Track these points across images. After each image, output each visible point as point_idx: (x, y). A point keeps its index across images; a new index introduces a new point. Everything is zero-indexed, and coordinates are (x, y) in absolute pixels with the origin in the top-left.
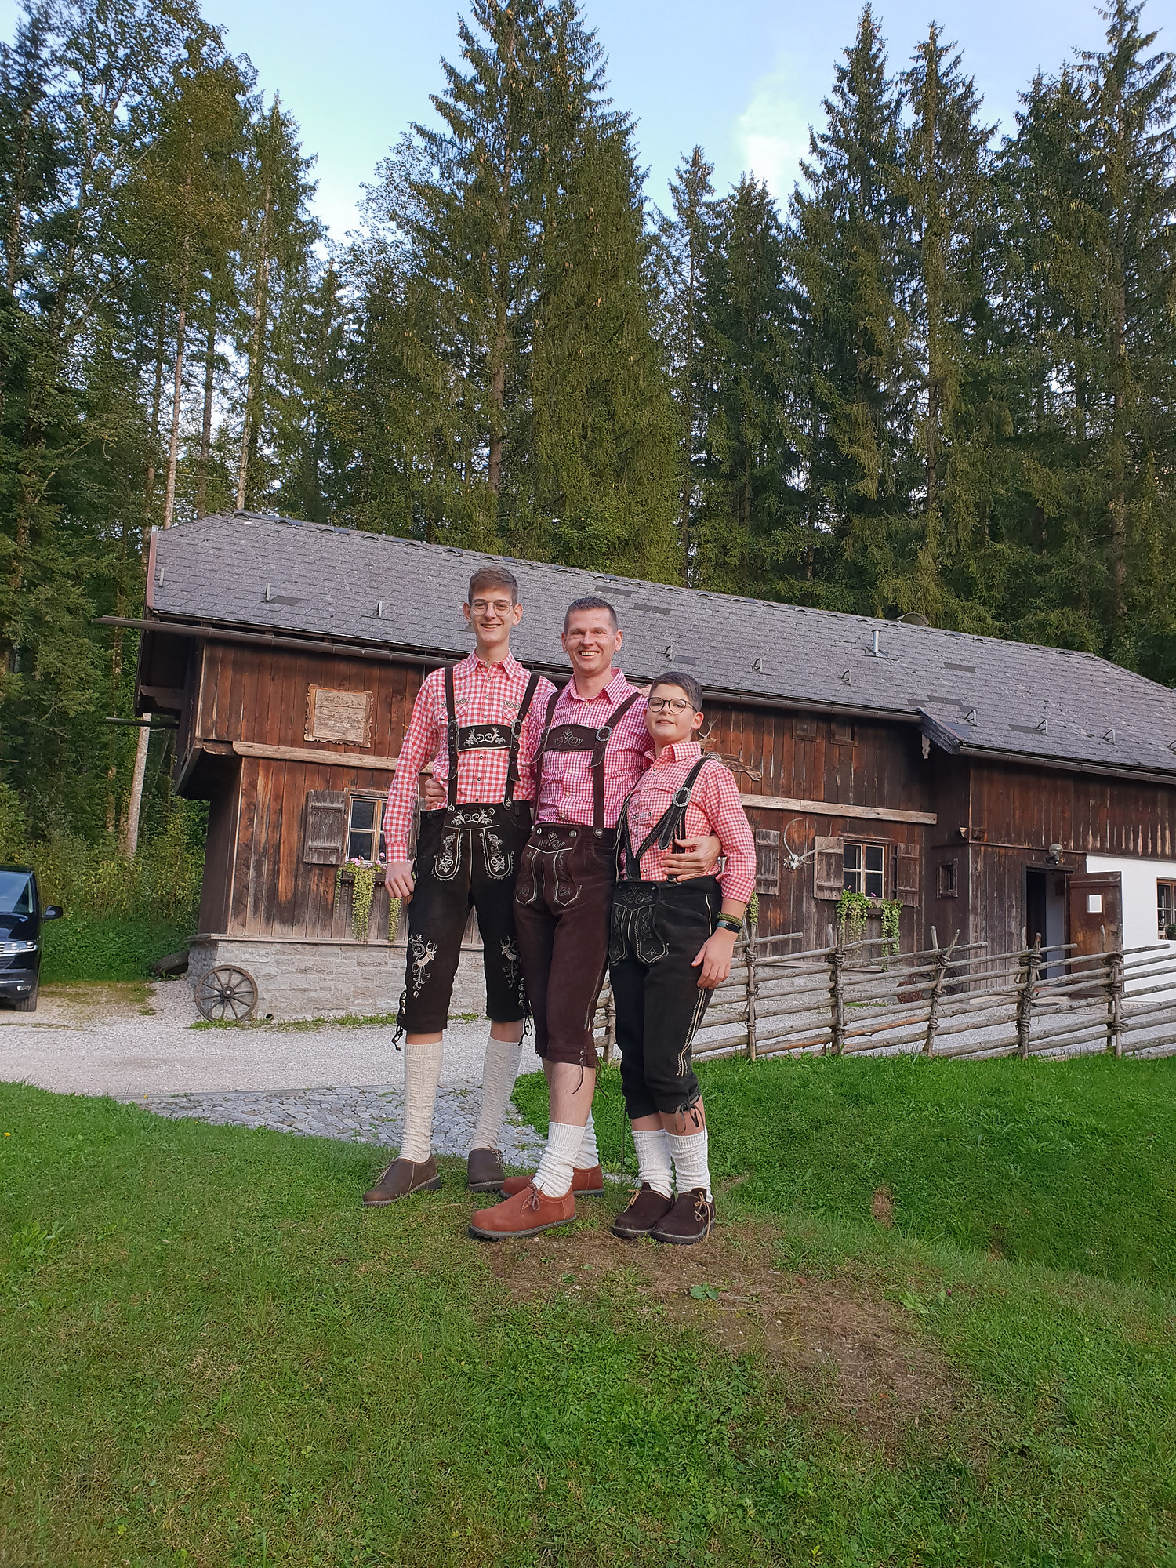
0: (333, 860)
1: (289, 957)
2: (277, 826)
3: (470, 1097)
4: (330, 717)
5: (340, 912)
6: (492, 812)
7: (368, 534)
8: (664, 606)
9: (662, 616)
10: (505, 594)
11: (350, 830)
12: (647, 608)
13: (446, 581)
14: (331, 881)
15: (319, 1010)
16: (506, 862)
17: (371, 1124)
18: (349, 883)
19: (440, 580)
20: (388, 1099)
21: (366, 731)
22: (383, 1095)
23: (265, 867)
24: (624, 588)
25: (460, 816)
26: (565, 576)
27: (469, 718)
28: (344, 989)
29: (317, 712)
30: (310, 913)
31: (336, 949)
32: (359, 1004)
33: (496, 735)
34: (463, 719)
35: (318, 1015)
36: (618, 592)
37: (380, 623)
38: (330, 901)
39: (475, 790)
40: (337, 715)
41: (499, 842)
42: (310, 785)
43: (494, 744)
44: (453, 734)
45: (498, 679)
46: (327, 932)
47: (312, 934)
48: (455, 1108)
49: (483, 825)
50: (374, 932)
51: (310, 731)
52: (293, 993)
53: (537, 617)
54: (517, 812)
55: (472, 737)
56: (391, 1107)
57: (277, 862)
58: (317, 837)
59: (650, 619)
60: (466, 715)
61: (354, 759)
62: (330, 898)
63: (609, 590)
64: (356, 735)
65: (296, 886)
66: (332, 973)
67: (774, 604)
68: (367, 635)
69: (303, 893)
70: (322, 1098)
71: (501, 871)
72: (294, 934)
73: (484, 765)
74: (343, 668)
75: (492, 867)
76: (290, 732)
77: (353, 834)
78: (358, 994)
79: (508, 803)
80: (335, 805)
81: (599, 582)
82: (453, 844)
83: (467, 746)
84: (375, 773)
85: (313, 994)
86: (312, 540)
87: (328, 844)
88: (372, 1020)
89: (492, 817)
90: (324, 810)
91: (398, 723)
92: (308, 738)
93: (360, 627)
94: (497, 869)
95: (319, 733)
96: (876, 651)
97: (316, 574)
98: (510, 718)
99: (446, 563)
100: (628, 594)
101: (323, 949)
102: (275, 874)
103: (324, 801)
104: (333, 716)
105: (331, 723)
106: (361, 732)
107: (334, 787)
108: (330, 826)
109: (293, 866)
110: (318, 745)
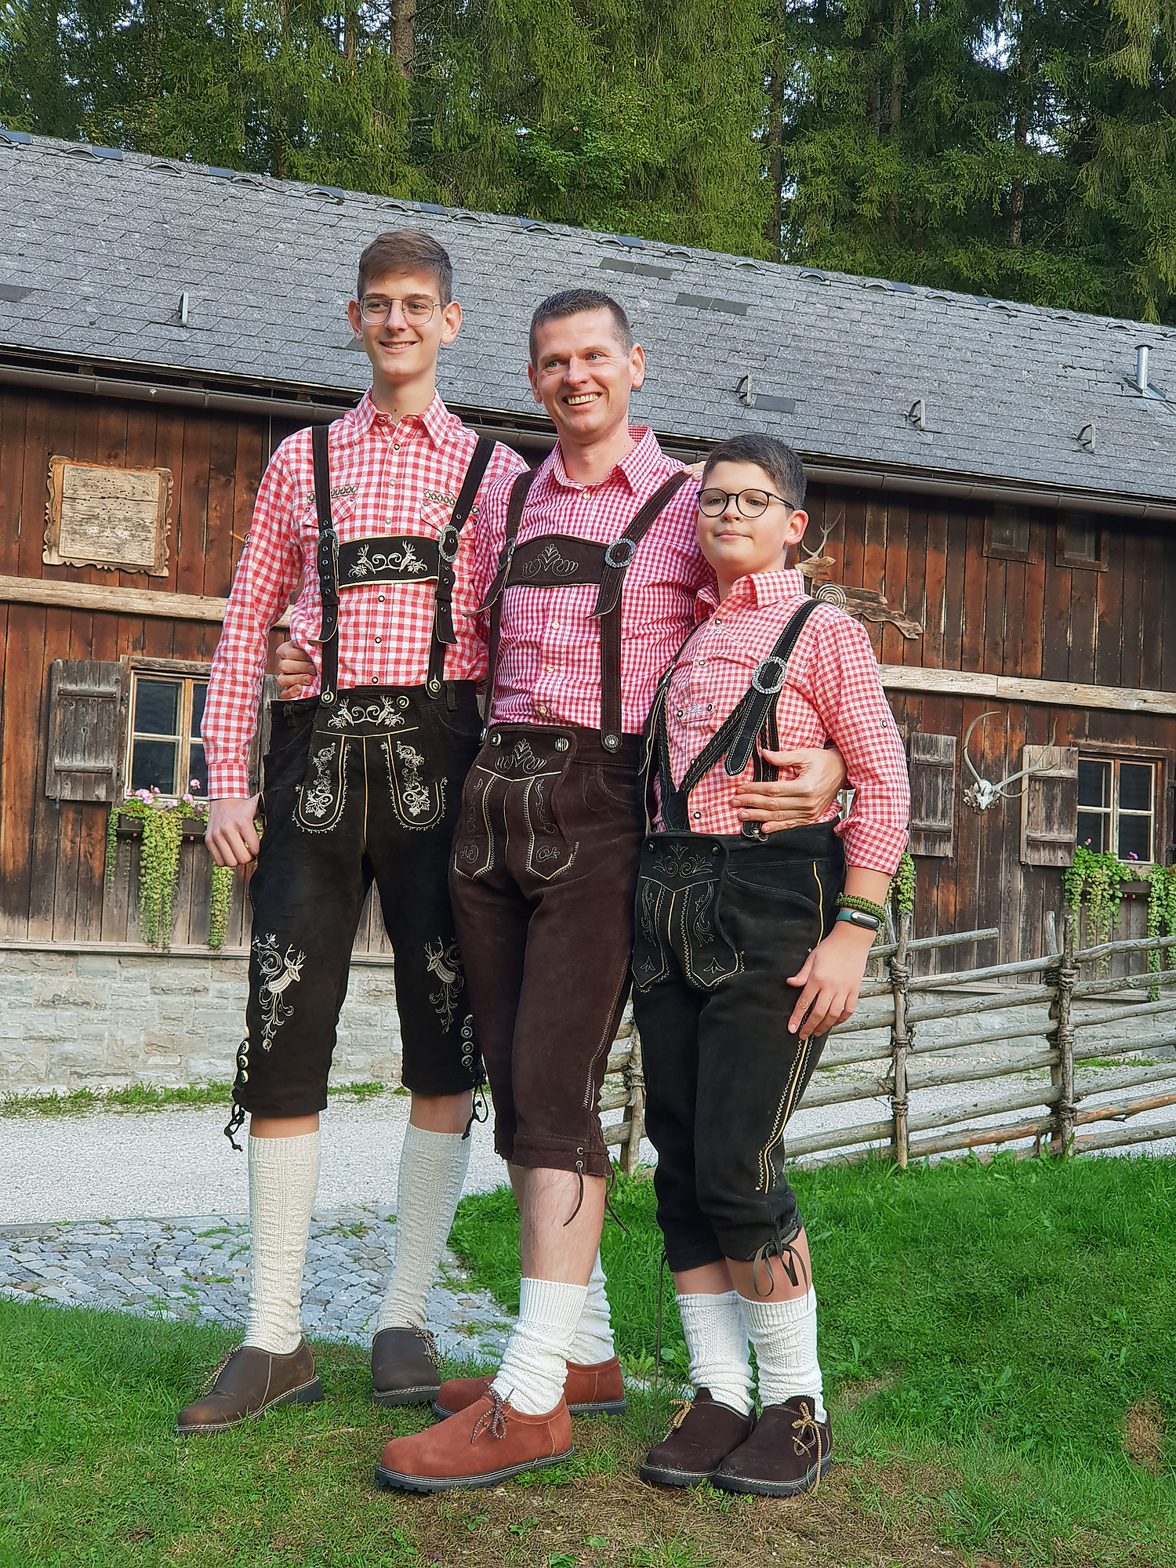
0: (101, 793)
1: (22, 978)
3: (370, 1238)
4: (91, 518)
5: (116, 892)
6: (405, 703)
7: (158, 161)
8: (735, 298)
9: (730, 318)
10: (424, 282)
11: (132, 735)
12: (702, 303)
13: (312, 252)
14: (98, 833)
15: (80, 1076)
16: (432, 797)
17: (185, 1288)
18: (132, 836)
19: (301, 251)
20: (216, 1242)
21: (159, 544)
22: (207, 1234)
24: (657, 263)
25: (344, 712)
26: (542, 239)
27: (358, 523)
28: (131, 1037)
29: (66, 508)
30: (61, 897)
31: (111, 964)
32: (156, 1066)
33: (409, 557)
34: (347, 525)
35: (78, 1085)
36: (643, 270)
37: (184, 334)
38: (97, 872)
39: (371, 661)
40: (104, 515)
41: (417, 760)
42: (54, 649)
43: (405, 575)
44: (329, 553)
45: (413, 448)
46: (94, 929)
47: (65, 935)
48: (341, 1257)
49: (388, 729)
50: (181, 930)
51: (54, 545)
52: (30, 1045)
53: (488, 321)
54: (452, 702)
55: (364, 560)
56: (221, 1257)
58: (69, 749)
59: (707, 323)
60: (352, 518)
61: (137, 600)
62: (97, 864)
63: (628, 268)
64: (141, 553)
65: (32, 842)
67: (948, 294)
68: (161, 358)
69: (47, 856)
70: (90, 1239)
71: (424, 815)
72: (31, 933)
73: (386, 614)
74: (114, 422)
75: (406, 807)
76: (15, 547)
77: (139, 745)
78: (153, 1047)
79: (435, 686)
80: (104, 688)
81: (609, 252)
82: (332, 764)
83: (356, 579)
84: (180, 627)
85: (68, 1047)
86: (50, 172)
87: (91, 764)
88: (180, 1096)
89: (404, 713)
90: (82, 698)
91: (222, 530)
92: (51, 558)
93: (146, 344)
94: (415, 811)
95: (70, 549)
96: (1143, 385)
97: (60, 240)
98: (435, 522)
99: (311, 217)
100: (665, 274)
101: (87, 962)
103: (83, 680)
104: (97, 517)
105: (93, 530)
106: (150, 546)
107: (100, 654)
108: (95, 729)
109: (28, 805)
110: (70, 572)
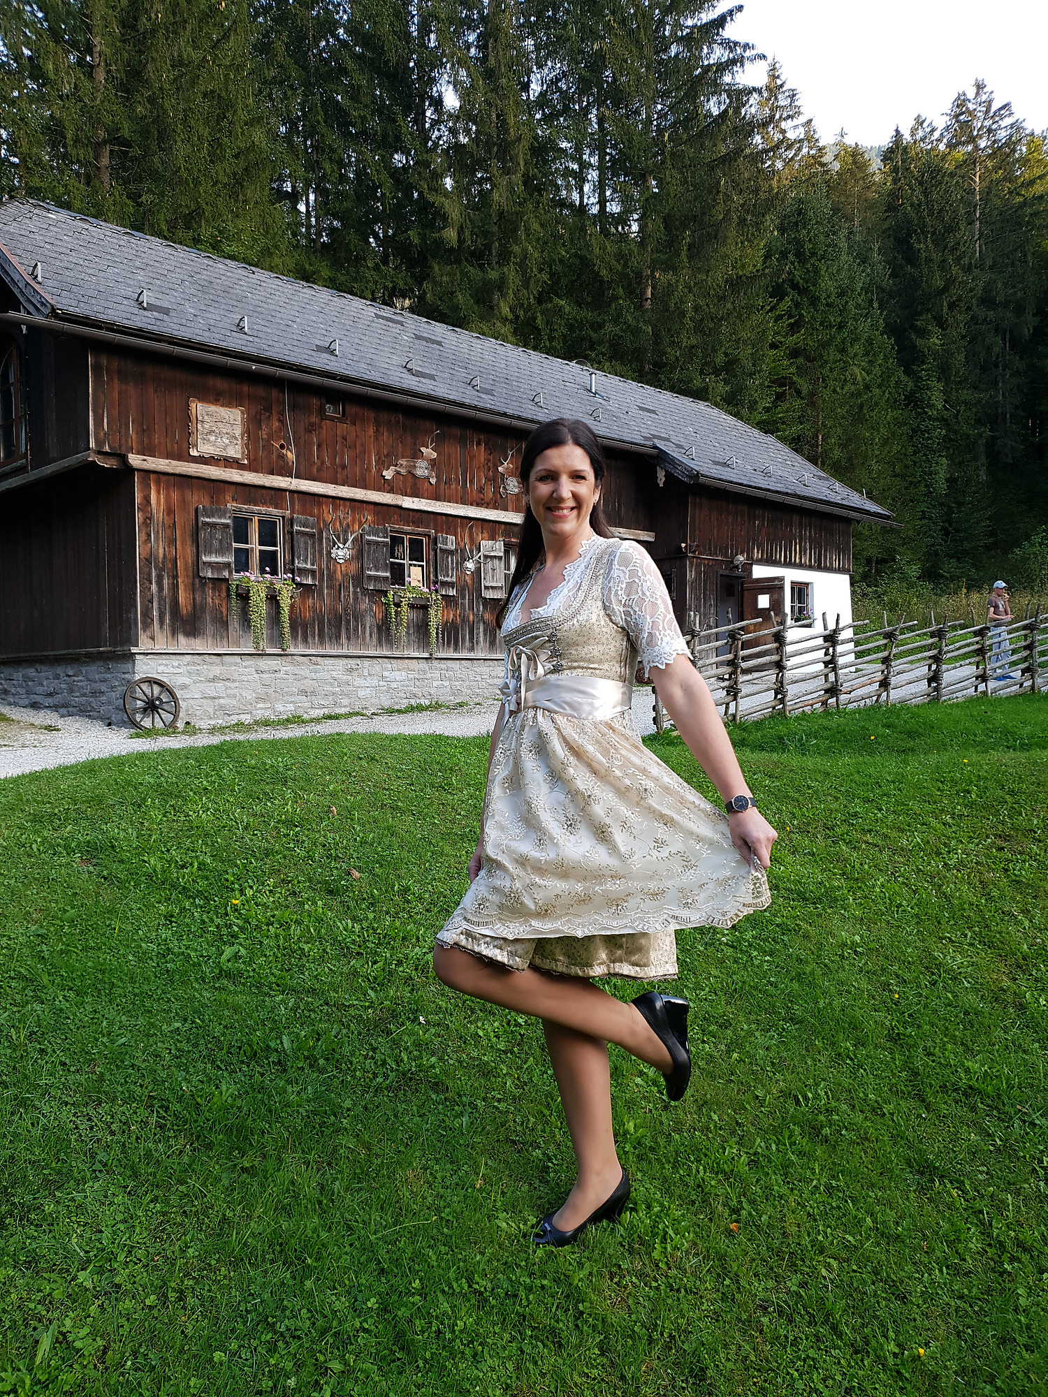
0: (224, 574)
1: (198, 668)
2: (172, 541)
4: (212, 432)
5: (234, 624)
11: (233, 545)
14: (224, 594)
15: (229, 715)
18: (244, 597)
21: (242, 447)
23: (166, 582)
28: (249, 695)
29: (199, 426)
30: (210, 628)
31: (237, 659)
32: (261, 708)
35: (227, 720)
38: (225, 614)
40: (217, 431)
42: (198, 500)
46: (225, 643)
50: (265, 642)
51: (195, 445)
52: (205, 701)
57: (175, 577)
58: (209, 552)
61: (235, 476)
62: (224, 610)
64: (235, 451)
65: (194, 599)
66: (234, 681)
69: (201, 605)
72: (198, 645)
74: (220, 383)
76: (175, 446)
77: (236, 550)
78: (258, 699)
80: (223, 521)
84: (252, 489)
85: (222, 701)
87: (220, 559)
90: (214, 525)
91: (268, 441)
92: (194, 453)
95: (204, 448)
99: (249, 279)
101: (226, 658)
102: (174, 588)
103: (213, 516)
104: (214, 432)
105: (213, 438)
106: (239, 448)
107: (218, 502)
108: (221, 541)
109: (190, 581)
110: (202, 460)
